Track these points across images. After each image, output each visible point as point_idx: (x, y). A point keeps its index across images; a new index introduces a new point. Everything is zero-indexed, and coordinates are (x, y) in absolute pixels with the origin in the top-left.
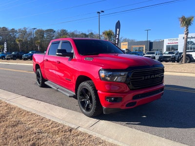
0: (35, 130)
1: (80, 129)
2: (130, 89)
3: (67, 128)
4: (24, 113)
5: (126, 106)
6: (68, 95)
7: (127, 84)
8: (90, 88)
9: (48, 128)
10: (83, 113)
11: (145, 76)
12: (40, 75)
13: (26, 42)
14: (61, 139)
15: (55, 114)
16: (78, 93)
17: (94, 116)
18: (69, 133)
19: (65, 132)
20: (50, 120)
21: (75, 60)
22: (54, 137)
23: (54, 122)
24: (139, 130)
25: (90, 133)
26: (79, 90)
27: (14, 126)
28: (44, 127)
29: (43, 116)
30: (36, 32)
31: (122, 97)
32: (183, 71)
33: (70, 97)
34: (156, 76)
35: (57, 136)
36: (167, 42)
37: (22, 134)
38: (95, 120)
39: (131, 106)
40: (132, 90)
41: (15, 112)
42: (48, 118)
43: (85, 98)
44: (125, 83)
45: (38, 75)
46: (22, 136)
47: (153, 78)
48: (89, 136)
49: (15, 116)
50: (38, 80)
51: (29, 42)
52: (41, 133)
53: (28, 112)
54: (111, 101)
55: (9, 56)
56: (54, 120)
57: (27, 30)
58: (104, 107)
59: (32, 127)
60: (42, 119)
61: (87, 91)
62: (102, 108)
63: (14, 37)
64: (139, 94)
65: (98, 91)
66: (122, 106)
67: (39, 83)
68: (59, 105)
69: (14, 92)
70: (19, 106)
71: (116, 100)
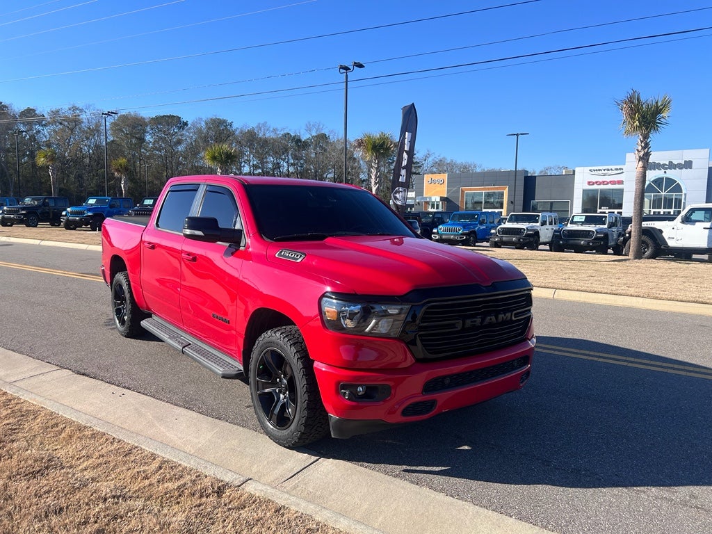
0: (105, 488)
1: (250, 488)
2: (418, 361)
3: (207, 482)
4: (68, 430)
5: (404, 413)
6: (220, 370)
7: (407, 344)
8: (291, 353)
9: (147, 482)
10: (267, 433)
11: (464, 318)
12: (127, 295)
13: (77, 161)
14: (188, 518)
15: (170, 435)
16: (252, 366)
17: (300, 445)
18: (213, 499)
19: (201, 496)
20: (153, 457)
21: (246, 256)
22: (165, 511)
23: (168, 462)
24: (441, 491)
25: (281, 499)
26: (255, 355)
27: (34, 474)
28: (134, 478)
29: (132, 442)
30: (114, 124)
31: (391, 383)
32: (623, 289)
33: (225, 377)
34: (501, 316)
35: (176, 508)
36: (584, 180)
37: (63, 502)
38: (303, 458)
39: (416, 413)
40: (422, 362)
41: (36, 425)
42: (148, 448)
43: (274, 384)
44: (399, 339)
45: (118, 295)
46: (61, 509)
47: (491, 325)
48: (277, 511)
49: (38, 440)
50: (118, 312)
51: (87, 161)
52: (125, 498)
53: (80, 429)
54: (354, 396)
55: (9, 212)
56: (167, 457)
57: (83, 117)
58: (333, 417)
59: (93, 480)
60: (129, 453)
61: (280, 360)
62: (326, 418)
63: (33, 138)
64: (444, 377)
65: (316, 364)
66: (391, 412)
67: (122, 322)
68: (188, 404)
69: (31, 353)
70: (51, 407)
71: (370, 393)
